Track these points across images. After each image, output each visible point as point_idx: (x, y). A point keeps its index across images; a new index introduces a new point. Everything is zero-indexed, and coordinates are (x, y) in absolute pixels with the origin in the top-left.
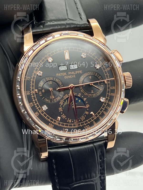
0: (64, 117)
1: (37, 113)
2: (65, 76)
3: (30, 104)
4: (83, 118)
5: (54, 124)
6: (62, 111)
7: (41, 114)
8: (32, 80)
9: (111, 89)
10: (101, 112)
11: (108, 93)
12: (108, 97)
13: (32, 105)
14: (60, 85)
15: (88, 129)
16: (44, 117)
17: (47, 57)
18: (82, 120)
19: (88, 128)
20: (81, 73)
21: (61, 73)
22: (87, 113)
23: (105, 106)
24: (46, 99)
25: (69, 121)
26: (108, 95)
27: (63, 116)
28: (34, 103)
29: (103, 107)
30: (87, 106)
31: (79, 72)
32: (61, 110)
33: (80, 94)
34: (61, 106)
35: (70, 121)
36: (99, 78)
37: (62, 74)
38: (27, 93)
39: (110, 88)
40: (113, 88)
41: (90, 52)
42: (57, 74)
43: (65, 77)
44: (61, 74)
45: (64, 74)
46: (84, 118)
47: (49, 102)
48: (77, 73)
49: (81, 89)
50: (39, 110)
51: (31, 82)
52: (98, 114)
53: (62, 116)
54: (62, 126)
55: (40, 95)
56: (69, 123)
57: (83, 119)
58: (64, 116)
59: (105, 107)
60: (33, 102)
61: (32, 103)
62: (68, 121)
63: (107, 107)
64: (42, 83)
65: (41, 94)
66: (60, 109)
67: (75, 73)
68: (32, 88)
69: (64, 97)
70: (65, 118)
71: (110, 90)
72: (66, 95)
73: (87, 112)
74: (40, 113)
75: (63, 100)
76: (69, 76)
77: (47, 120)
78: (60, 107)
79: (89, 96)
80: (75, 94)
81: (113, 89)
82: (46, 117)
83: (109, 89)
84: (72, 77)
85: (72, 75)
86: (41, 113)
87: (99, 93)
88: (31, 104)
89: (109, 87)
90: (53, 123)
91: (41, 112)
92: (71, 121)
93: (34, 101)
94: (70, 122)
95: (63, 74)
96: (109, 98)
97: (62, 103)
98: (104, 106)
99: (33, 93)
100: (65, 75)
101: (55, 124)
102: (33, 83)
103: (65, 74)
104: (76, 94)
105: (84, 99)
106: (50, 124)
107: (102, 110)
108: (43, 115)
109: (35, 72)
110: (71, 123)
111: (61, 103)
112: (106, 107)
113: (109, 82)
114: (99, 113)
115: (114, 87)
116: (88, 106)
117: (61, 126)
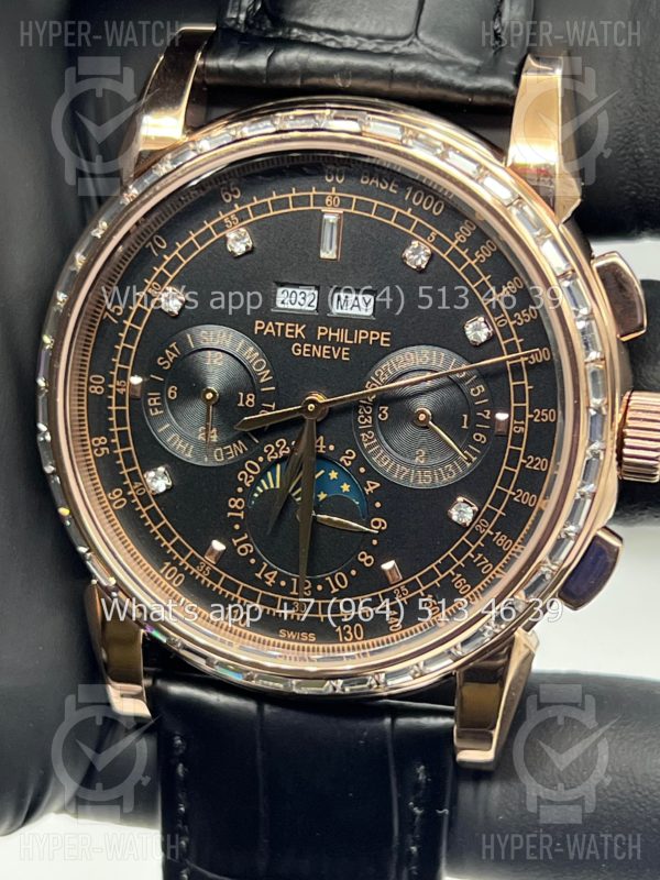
0: (243, 550)
1: (117, 493)
2: (294, 340)
3: (96, 442)
4: (340, 578)
5: (189, 570)
6: (242, 515)
7: (136, 505)
8: (128, 323)
9: (523, 464)
10: (441, 577)
11: (506, 483)
12: (497, 502)
13: (102, 449)
14: (262, 380)
15: (355, 644)
16: (150, 522)
17: (226, 221)
18: (335, 590)
19: (354, 640)
20: (382, 344)
21: (280, 324)
22: (365, 559)
23: (473, 547)
24: (174, 438)
25: (266, 575)
26: (500, 495)
27: (239, 544)
28: (116, 440)
29: (459, 553)
30: (376, 524)
31: (375, 336)
32: (235, 510)
33: (350, 454)
34: (240, 490)
35: (272, 580)
36: (476, 392)
37: (283, 328)
38: (89, 384)
39: (521, 460)
40: (536, 462)
41: (459, 244)
42: (257, 322)
43: (297, 347)
44: (276, 327)
45: (294, 328)
46: (343, 583)
47: (189, 455)
48: (361, 337)
49: (365, 431)
50: (128, 482)
51: (123, 335)
52: (426, 579)
53: (235, 542)
54: (224, 593)
55: (153, 408)
56: (261, 583)
57: (336, 586)
58: (244, 546)
59: (469, 553)
60: (111, 435)
61: (102, 440)
62: (259, 575)
63: (480, 555)
64: (172, 350)
65: (155, 403)
66: (234, 503)
67: (351, 337)
68: (118, 365)
69: (266, 451)
70: (250, 556)
71: (517, 471)
72: (281, 443)
73: (367, 557)
74: (132, 497)
75: (259, 463)
76: (314, 347)
77: (160, 541)
78: (237, 496)
79: (399, 475)
80: (327, 449)
81: (535, 468)
82: (156, 525)
83: (513, 462)
84: (331, 354)
85: (334, 343)
86: (136, 500)
87: (451, 474)
88: (100, 443)
89: (514, 455)
90: (184, 565)
91: (138, 497)
92: (278, 579)
93: (115, 429)
94: (269, 583)
95: (288, 330)
96: (500, 512)
97: (249, 474)
98: (464, 548)
99: (121, 391)
100: (299, 339)
101: (195, 574)
102: (130, 339)
103: (298, 331)
104: (332, 448)
105: (368, 482)
106: (168, 564)
107: (448, 563)
108: (145, 515)
109: (151, 287)
110: (276, 588)
111: (243, 476)
112: (476, 556)
113: (521, 429)
114: (432, 575)
115: (541, 462)
116: (379, 525)
117: (218, 590)
